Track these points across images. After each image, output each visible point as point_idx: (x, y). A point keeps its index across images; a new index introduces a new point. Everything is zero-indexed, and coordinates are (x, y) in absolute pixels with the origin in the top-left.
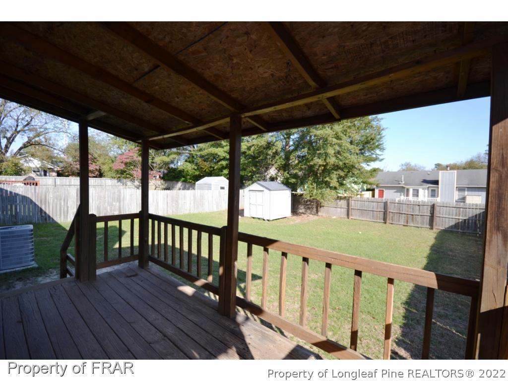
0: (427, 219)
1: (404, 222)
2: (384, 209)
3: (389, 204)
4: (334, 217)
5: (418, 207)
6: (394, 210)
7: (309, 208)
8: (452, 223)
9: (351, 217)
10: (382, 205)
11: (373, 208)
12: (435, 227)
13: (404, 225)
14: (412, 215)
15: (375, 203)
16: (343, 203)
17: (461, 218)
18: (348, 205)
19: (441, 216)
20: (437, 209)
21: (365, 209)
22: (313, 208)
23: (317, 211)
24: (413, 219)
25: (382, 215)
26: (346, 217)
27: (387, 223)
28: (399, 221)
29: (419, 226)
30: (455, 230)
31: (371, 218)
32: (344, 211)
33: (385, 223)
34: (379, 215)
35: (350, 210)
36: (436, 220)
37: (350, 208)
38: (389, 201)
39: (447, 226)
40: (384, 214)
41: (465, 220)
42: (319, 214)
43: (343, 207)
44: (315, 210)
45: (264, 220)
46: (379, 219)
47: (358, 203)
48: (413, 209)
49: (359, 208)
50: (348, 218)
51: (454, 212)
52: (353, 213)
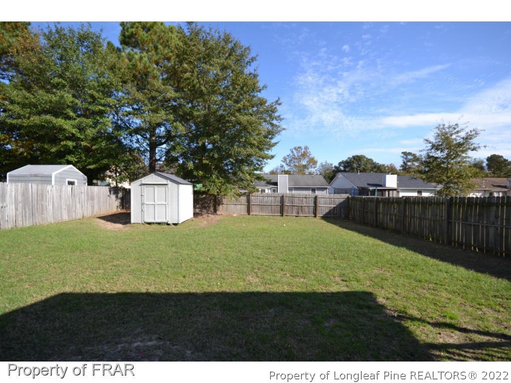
0: (312, 209)
1: (296, 213)
2: (281, 203)
3: (284, 197)
4: (235, 215)
5: (305, 199)
6: (288, 203)
7: (205, 208)
8: (327, 211)
9: (251, 213)
10: (279, 199)
11: (271, 203)
12: (317, 215)
13: (296, 216)
14: (302, 206)
15: (272, 198)
16: (243, 199)
17: (332, 206)
18: (248, 201)
19: (321, 205)
20: (318, 200)
21: (265, 204)
22: (209, 207)
23: (215, 210)
24: (302, 210)
25: (279, 208)
26: (246, 214)
27: (284, 216)
28: (292, 213)
29: (307, 215)
30: (329, 216)
31: (270, 212)
32: (244, 208)
33: (282, 216)
34: (276, 209)
35: (251, 206)
36: (318, 209)
37: (251, 204)
38: (284, 196)
39: (324, 213)
40: (281, 207)
41: (334, 208)
42: (218, 212)
43: (243, 203)
44: (212, 209)
45: (168, 224)
46: (277, 213)
47: (257, 199)
48: (302, 201)
49: (258, 204)
50: (249, 214)
51: (328, 202)
52: (253, 209)
